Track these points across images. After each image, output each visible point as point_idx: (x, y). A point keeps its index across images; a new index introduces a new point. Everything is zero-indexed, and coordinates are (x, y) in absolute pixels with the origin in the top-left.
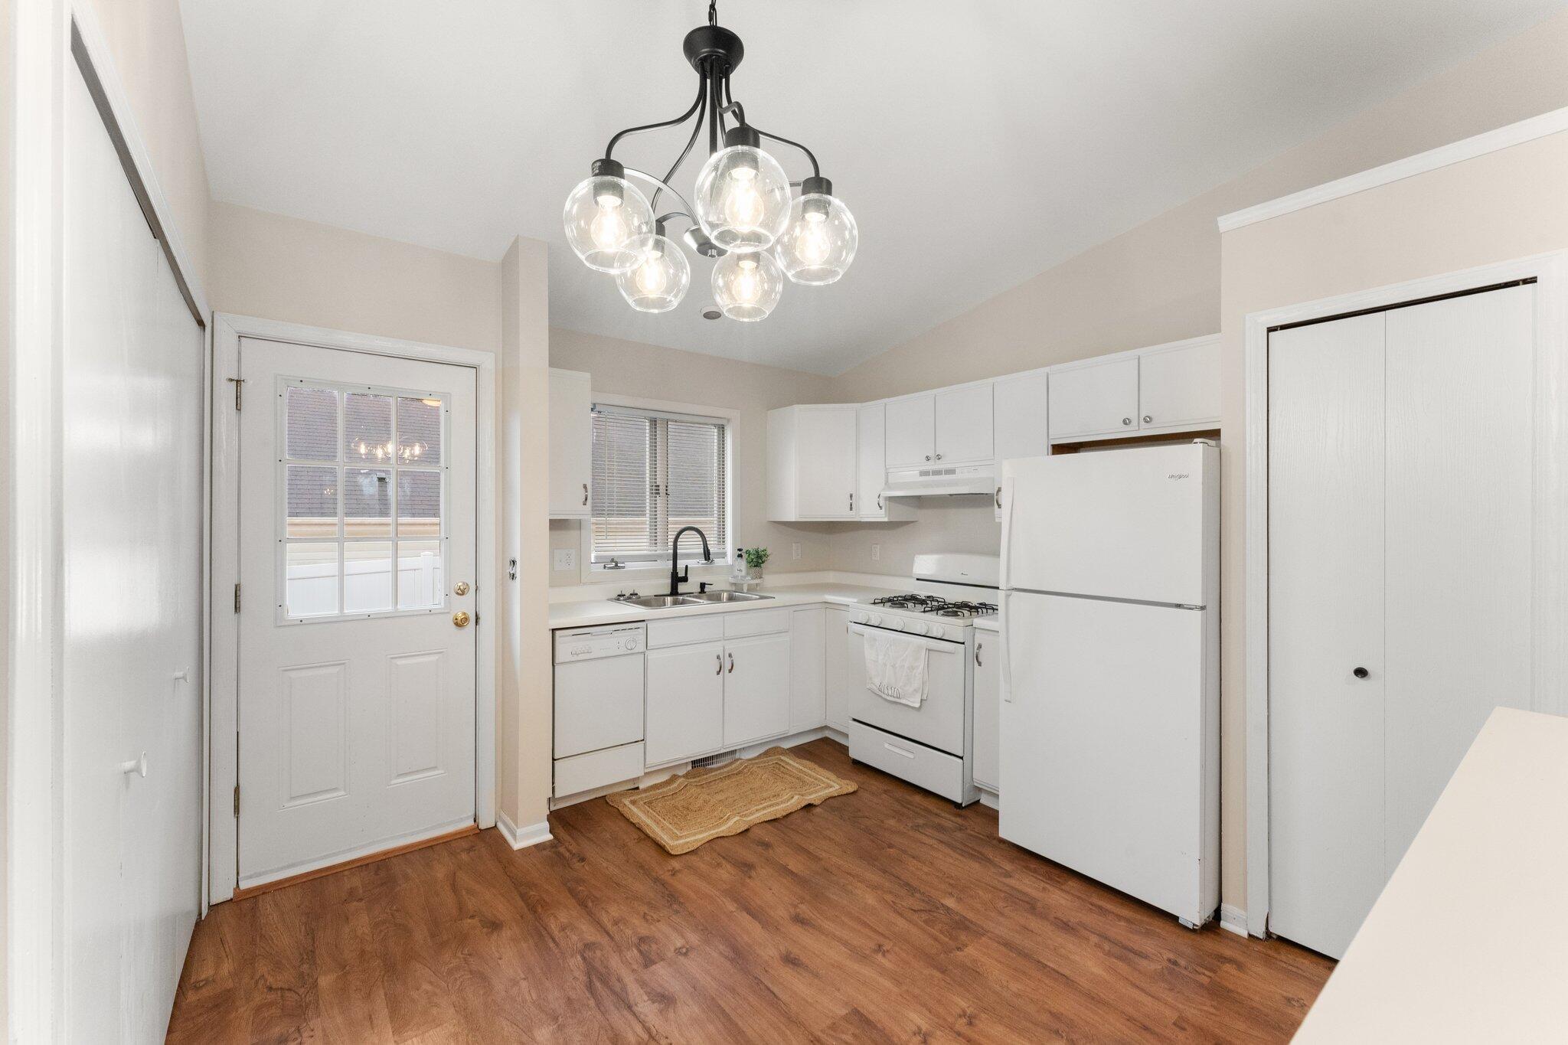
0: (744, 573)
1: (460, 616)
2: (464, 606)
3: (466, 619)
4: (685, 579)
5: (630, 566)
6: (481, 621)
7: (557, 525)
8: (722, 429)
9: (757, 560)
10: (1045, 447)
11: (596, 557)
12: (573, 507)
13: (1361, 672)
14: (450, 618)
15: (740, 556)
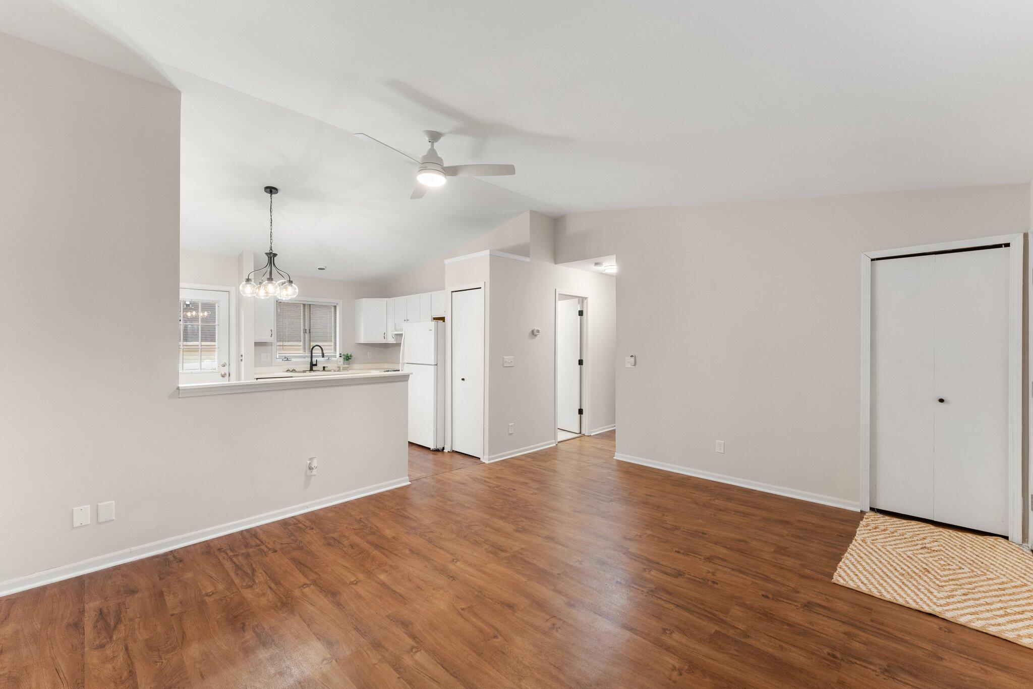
0: (342, 363)
1: (223, 373)
2: (225, 370)
3: (225, 374)
4: (316, 365)
5: (294, 360)
6: (231, 375)
7: (257, 344)
8: (335, 307)
9: (348, 358)
10: (430, 318)
11: (279, 356)
12: (265, 337)
13: (463, 379)
14: (220, 374)
15: (340, 356)
